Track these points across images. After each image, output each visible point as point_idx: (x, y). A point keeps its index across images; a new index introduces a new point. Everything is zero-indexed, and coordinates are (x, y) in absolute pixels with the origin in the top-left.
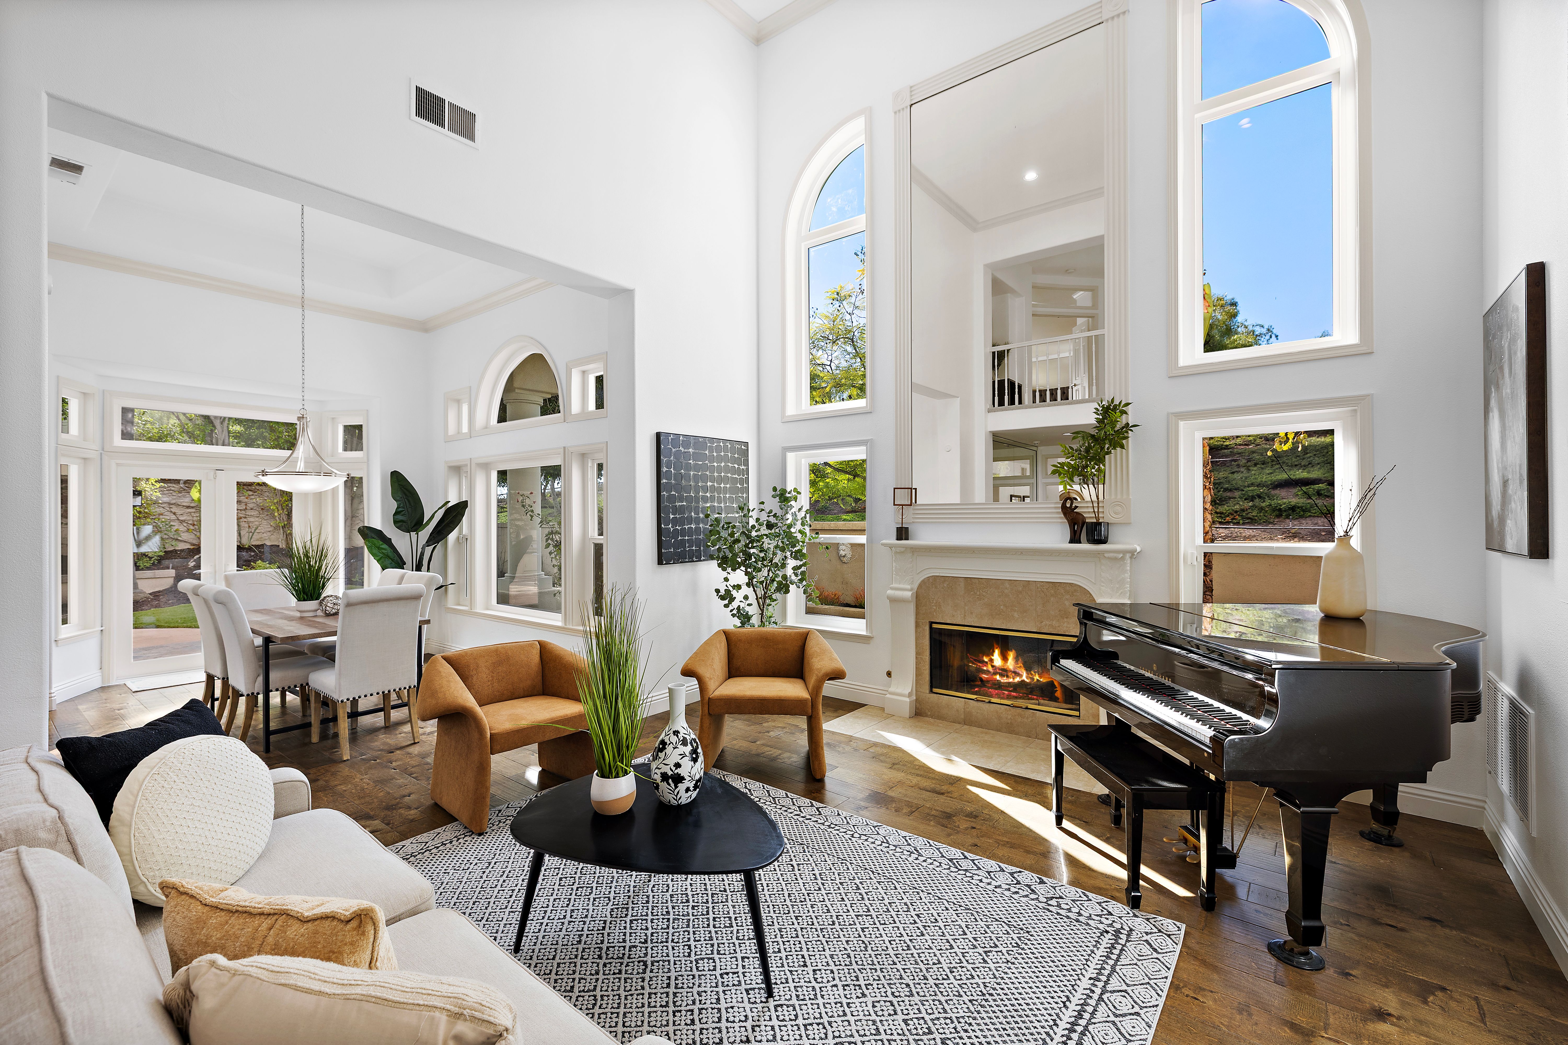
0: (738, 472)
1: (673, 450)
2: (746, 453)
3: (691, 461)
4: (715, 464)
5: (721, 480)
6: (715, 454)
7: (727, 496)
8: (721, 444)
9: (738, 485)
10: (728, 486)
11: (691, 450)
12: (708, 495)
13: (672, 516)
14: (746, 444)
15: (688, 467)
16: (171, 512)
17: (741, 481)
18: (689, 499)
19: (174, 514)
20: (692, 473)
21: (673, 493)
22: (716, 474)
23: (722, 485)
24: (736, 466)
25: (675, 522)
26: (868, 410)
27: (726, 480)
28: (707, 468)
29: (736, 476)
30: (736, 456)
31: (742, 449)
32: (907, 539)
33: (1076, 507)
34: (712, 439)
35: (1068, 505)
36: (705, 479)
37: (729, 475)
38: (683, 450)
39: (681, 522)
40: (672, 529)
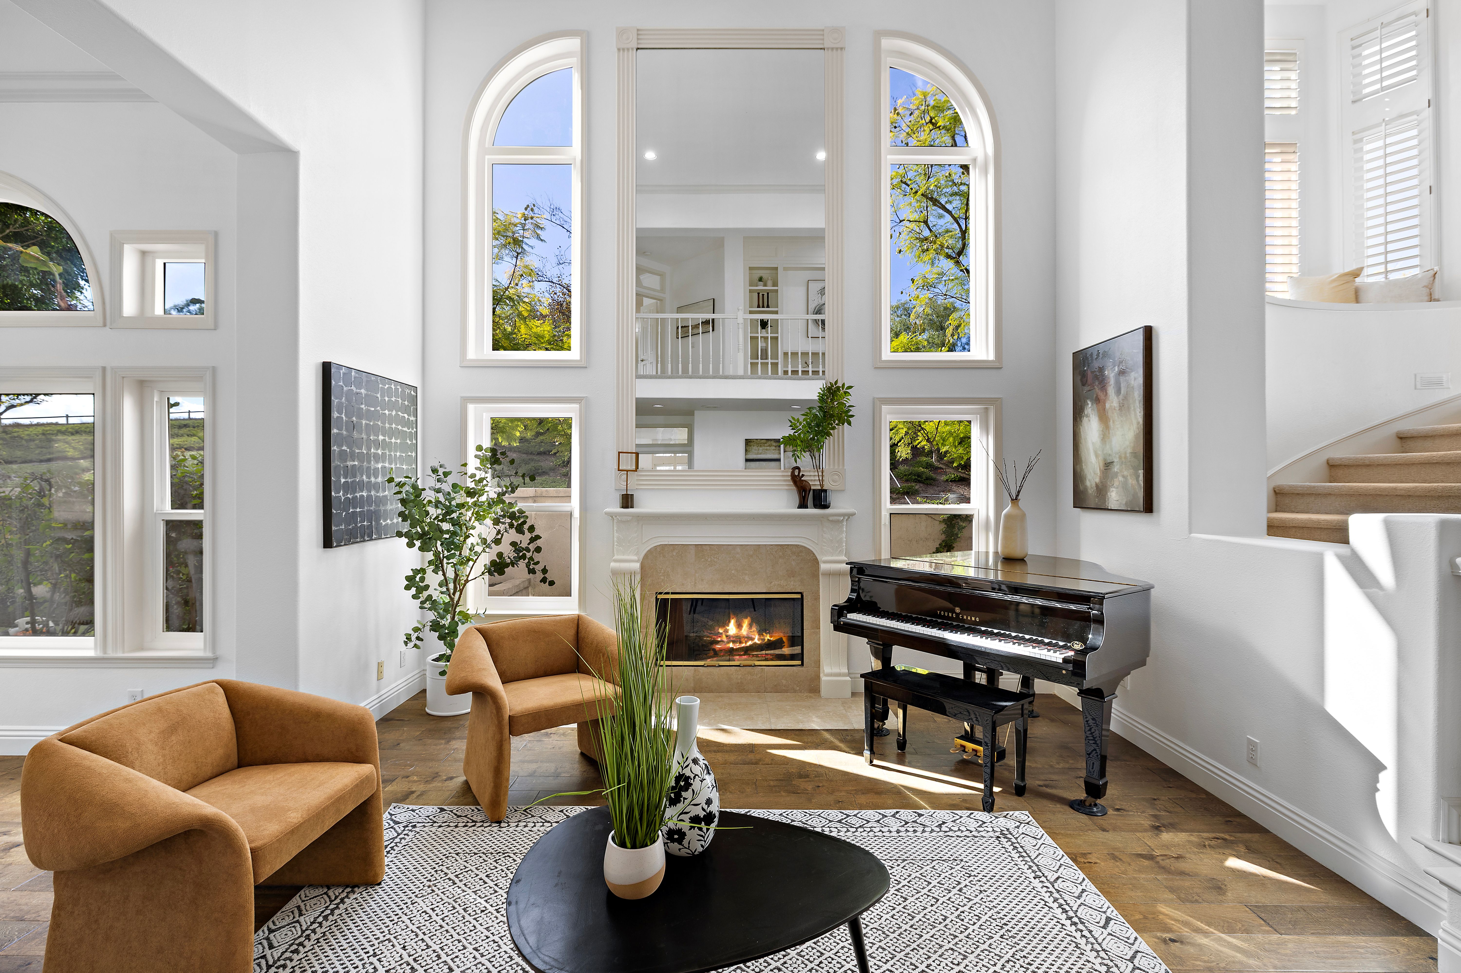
0: (408, 423)
1: (345, 389)
2: (415, 401)
3: (363, 406)
4: (387, 412)
5: (392, 433)
6: (387, 399)
7: (398, 454)
8: (393, 387)
9: (408, 441)
10: (398, 441)
11: (363, 391)
12: (380, 452)
13: (343, 480)
14: (415, 389)
15: (360, 415)
17: (411, 436)
18: (361, 457)
20: (364, 422)
21: (344, 448)
22: (387, 425)
23: (393, 440)
24: (406, 416)
25: (347, 488)
26: (583, 364)
27: (396, 433)
28: (379, 416)
29: (405, 429)
30: (406, 403)
31: (411, 397)
32: (632, 507)
33: (803, 475)
34: (384, 380)
35: (796, 474)
36: (376, 430)
37: (400, 427)
38: (356, 389)
39: (353, 487)
40: (343, 498)
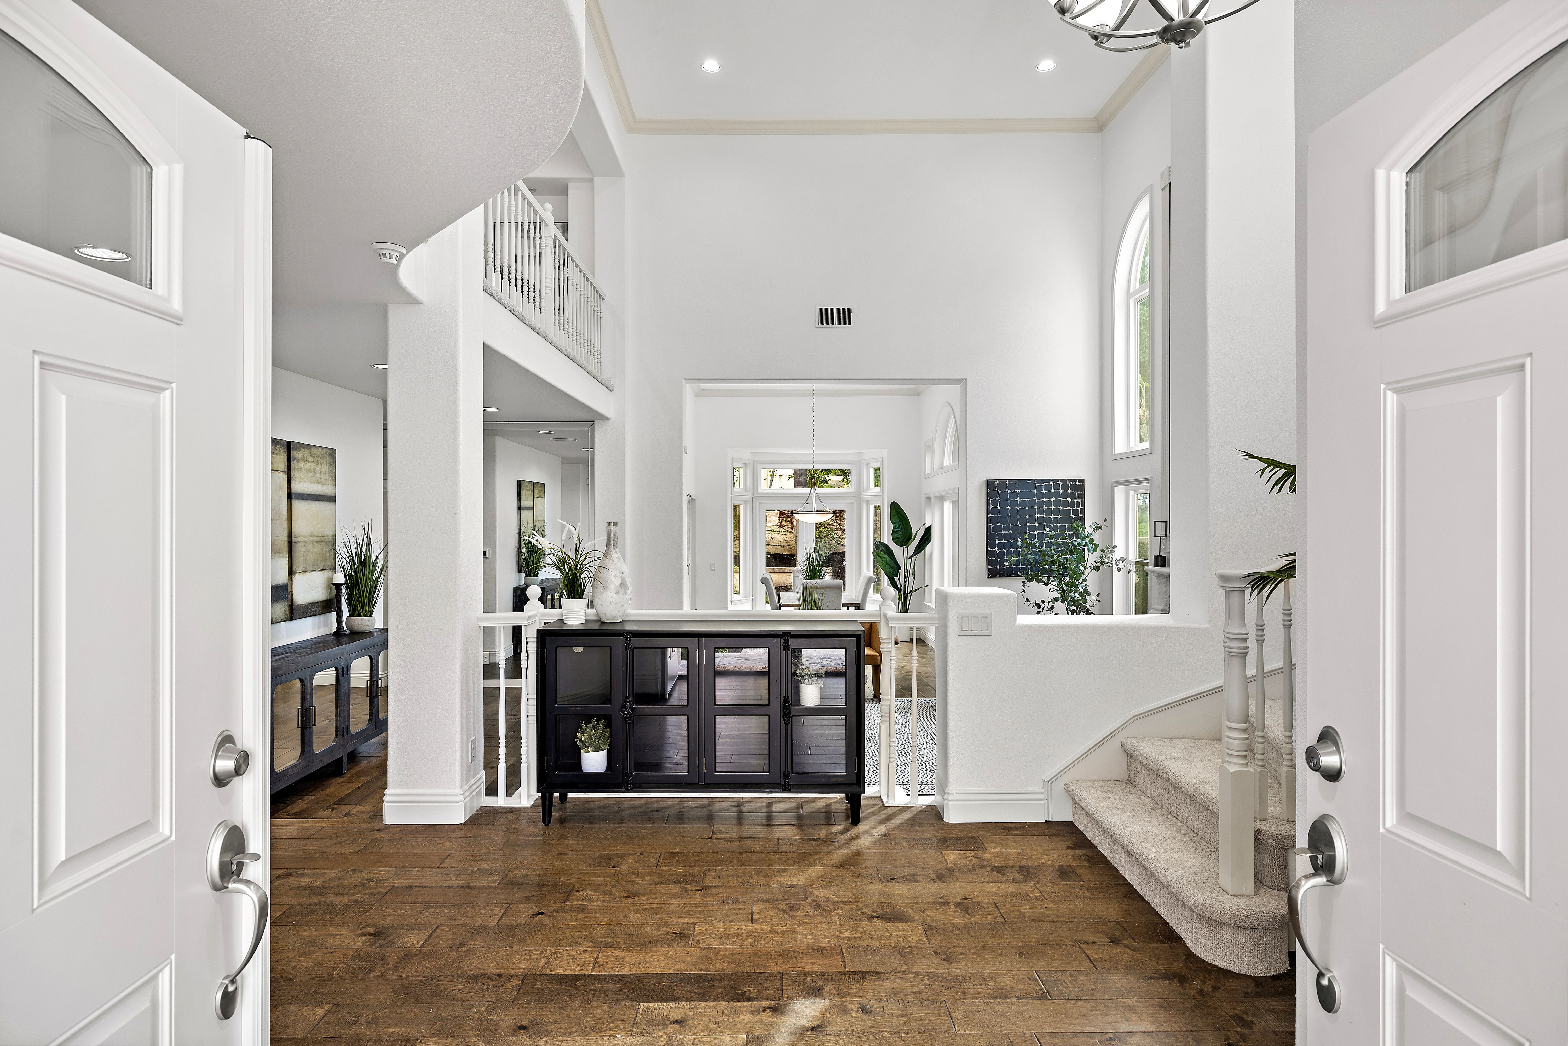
0: (1072, 504)
1: (999, 492)
2: (1082, 488)
3: (1018, 499)
4: (1045, 500)
5: (1051, 512)
6: (1044, 492)
7: (1058, 525)
8: (1052, 483)
9: (1072, 515)
10: (1059, 517)
11: (1017, 491)
12: (1036, 524)
13: (997, 542)
14: (1082, 481)
15: (1015, 504)
16: (837, 523)
17: (1076, 512)
19: (839, 524)
20: (1018, 508)
22: (1045, 508)
23: (1052, 516)
24: (1069, 500)
25: (1000, 546)
27: (1057, 512)
28: (1034, 503)
29: (1070, 508)
30: (1069, 491)
31: (1077, 487)
34: (1040, 481)
36: (1033, 512)
37: (1061, 508)
38: (1009, 491)
39: (1008, 546)
40: (998, 551)
